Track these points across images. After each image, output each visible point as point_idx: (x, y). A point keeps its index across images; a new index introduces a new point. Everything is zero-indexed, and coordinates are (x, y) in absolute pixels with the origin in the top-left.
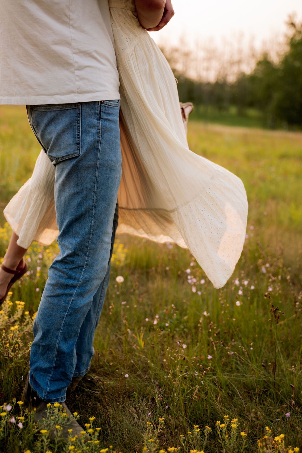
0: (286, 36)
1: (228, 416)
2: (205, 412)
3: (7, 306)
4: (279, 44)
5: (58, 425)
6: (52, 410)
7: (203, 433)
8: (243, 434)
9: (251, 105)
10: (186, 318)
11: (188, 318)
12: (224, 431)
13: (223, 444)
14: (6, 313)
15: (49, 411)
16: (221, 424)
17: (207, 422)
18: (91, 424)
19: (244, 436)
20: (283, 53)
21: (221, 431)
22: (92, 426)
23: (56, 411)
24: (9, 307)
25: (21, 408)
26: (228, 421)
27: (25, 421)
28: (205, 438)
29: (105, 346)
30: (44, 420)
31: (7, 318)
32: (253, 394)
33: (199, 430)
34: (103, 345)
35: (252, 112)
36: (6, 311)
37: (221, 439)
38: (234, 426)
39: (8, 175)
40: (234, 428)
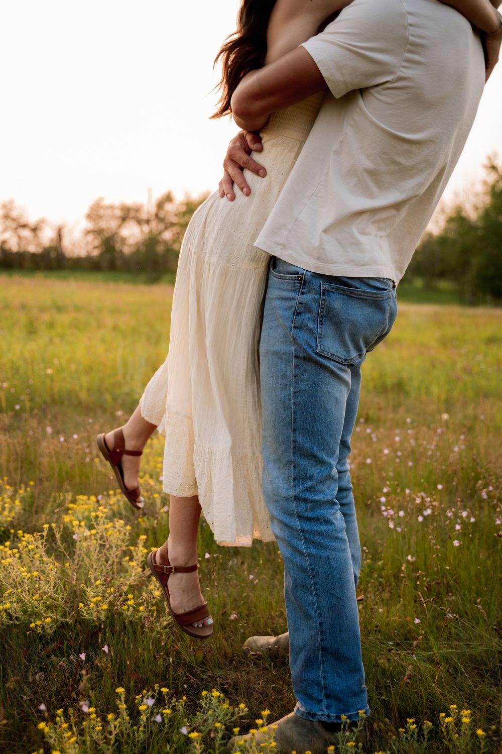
0: (485, 183)
1: (455, 706)
2: (420, 699)
3: (140, 554)
4: (476, 194)
5: (218, 722)
6: (209, 699)
7: (421, 730)
8: (480, 732)
9: (442, 275)
10: (380, 563)
11: (384, 564)
12: (451, 728)
13: (451, 746)
14: (139, 563)
15: (205, 701)
16: (446, 716)
17: (424, 712)
18: (265, 719)
19: (482, 736)
20: (481, 205)
21: (446, 727)
22: (265, 722)
23: (214, 701)
24: (143, 556)
25: (165, 697)
26: (456, 712)
27: (173, 715)
28: (424, 737)
29: (274, 604)
30: (199, 715)
31: (140, 570)
32: (484, 671)
33: (414, 726)
34: (271, 604)
35: (444, 284)
36: (139, 562)
37: (448, 739)
38: (466, 720)
39: (132, 379)
40: (466, 724)
